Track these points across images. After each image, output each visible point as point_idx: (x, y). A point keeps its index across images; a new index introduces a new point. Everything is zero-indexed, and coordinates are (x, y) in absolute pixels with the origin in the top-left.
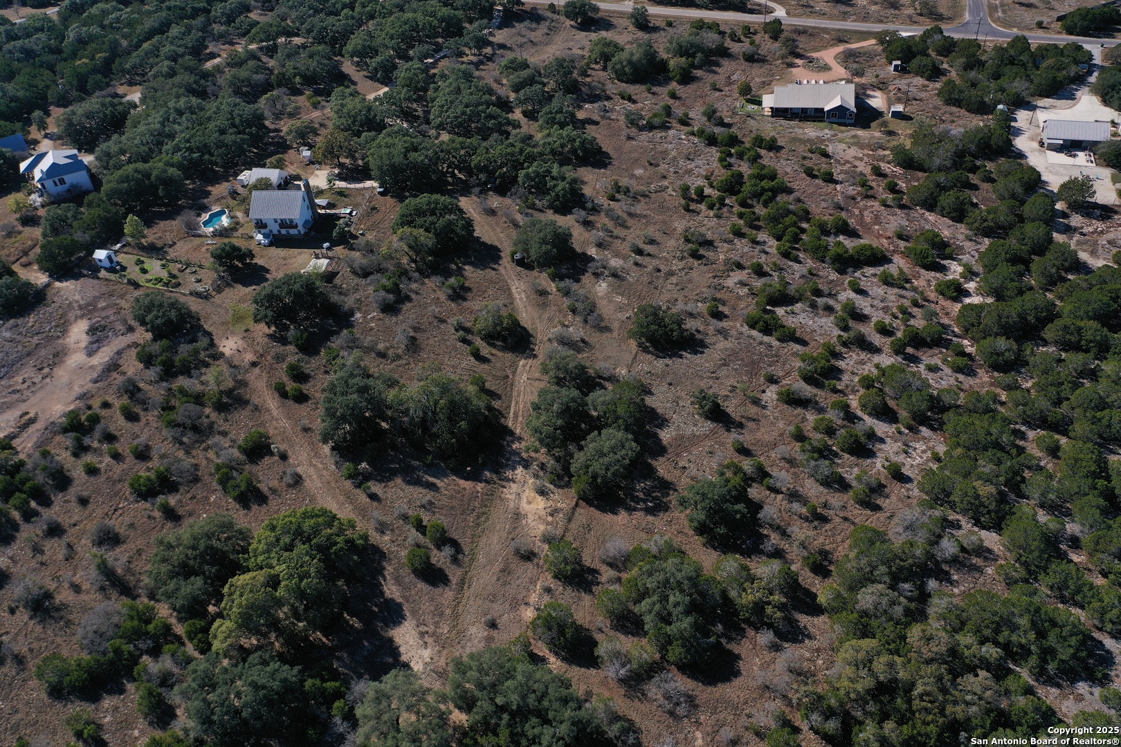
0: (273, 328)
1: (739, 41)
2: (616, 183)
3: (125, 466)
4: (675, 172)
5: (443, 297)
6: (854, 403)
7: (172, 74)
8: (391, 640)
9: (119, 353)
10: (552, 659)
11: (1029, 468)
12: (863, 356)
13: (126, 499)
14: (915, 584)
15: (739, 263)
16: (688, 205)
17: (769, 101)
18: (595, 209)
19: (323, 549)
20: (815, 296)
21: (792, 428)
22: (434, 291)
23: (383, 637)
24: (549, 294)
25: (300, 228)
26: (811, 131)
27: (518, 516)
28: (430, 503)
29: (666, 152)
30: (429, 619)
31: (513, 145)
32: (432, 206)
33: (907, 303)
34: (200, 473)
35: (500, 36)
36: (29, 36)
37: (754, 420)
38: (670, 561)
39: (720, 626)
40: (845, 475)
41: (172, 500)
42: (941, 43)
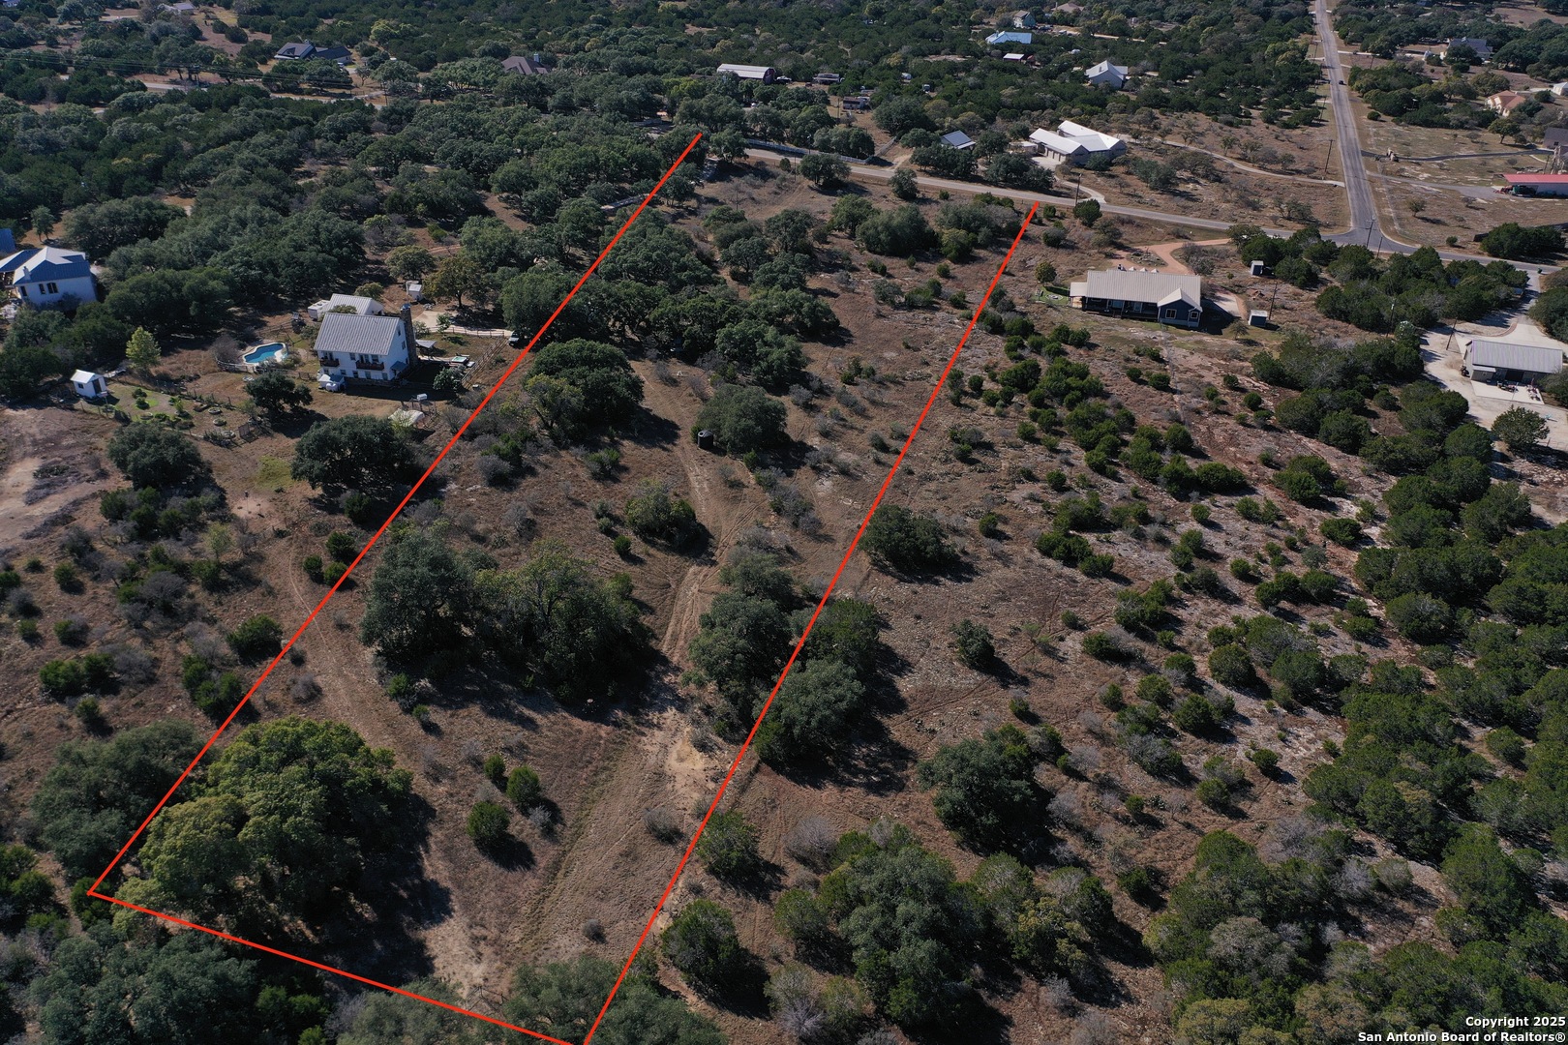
0: (319, 491)
1: (1040, 223)
2: (856, 362)
3: (42, 652)
4: (942, 360)
5: (583, 474)
6: (1202, 667)
7: (244, 181)
8: (421, 946)
9: (76, 504)
10: (692, 998)
11: (1479, 777)
12: (1214, 605)
13: (31, 698)
14: (1304, 927)
15: (1030, 472)
16: (959, 398)
17: (1078, 290)
18: (823, 391)
20: (1141, 523)
21: (1105, 690)
22: (573, 466)
23: (408, 939)
24: (744, 486)
25: (387, 370)
26: (1138, 331)
27: (660, 776)
28: (522, 746)
29: (931, 336)
30: (491, 918)
31: (713, 300)
32: (585, 353)
33: (1281, 544)
34: (159, 672)
35: (709, 190)
37: (1045, 676)
38: (902, 851)
39: (978, 970)
40: (1187, 764)
41: (105, 706)
42: (1318, 247)
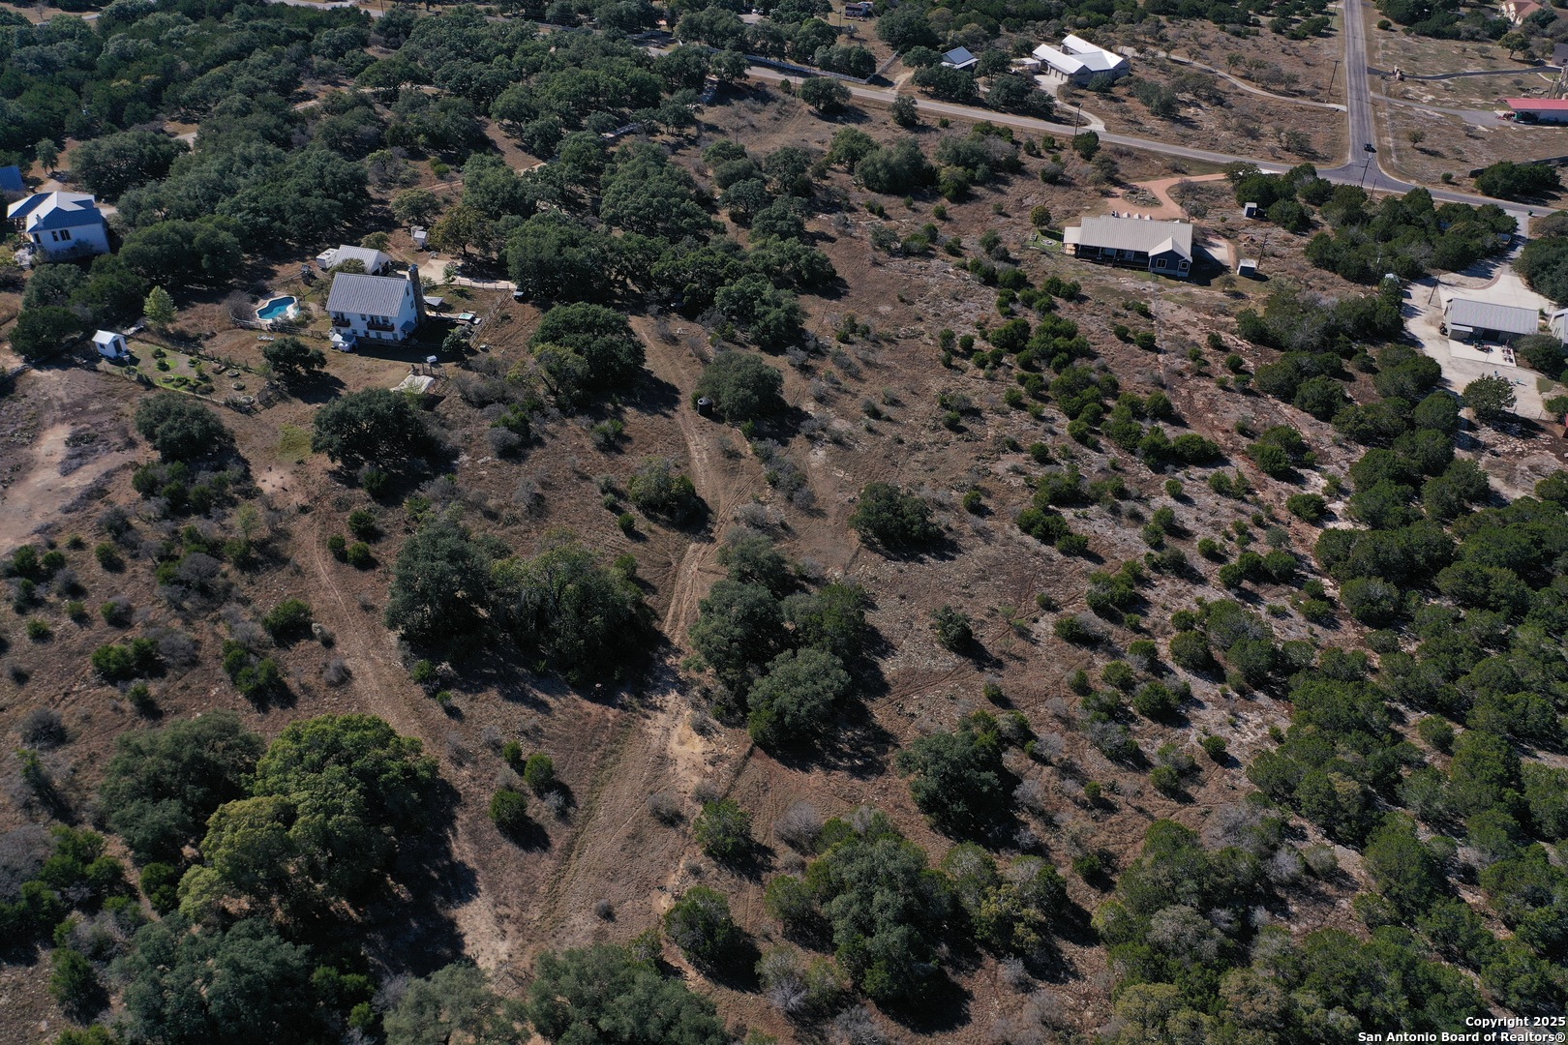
0: (339, 463)
1: (1039, 155)
2: (852, 320)
3: (91, 633)
4: (935, 315)
5: (589, 445)
6: (1164, 650)
7: (245, 111)
8: (452, 923)
9: (109, 475)
10: (691, 973)
11: (1408, 763)
12: (1181, 585)
13: (85, 680)
14: (1235, 911)
15: (1015, 443)
16: (950, 359)
17: (1072, 236)
18: (819, 352)
19: (368, 776)
20: (1118, 498)
21: (1072, 675)
22: (578, 436)
23: (440, 918)
24: (741, 457)
25: (397, 331)
26: (1128, 281)
27: (663, 760)
28: (536, 729)
29: (925, 287)
30: (512, 896)
31: (712, 253)
32: (589, 319)
33: (1246, 520)
34: (200, 654)
35: (710, 115)
36: (51, 42)
37: (1019, 659)
38: (880, 843)
39: (945, 948)
40: (1144, 749)
41: (154, 688)
42: (1313, 187)
